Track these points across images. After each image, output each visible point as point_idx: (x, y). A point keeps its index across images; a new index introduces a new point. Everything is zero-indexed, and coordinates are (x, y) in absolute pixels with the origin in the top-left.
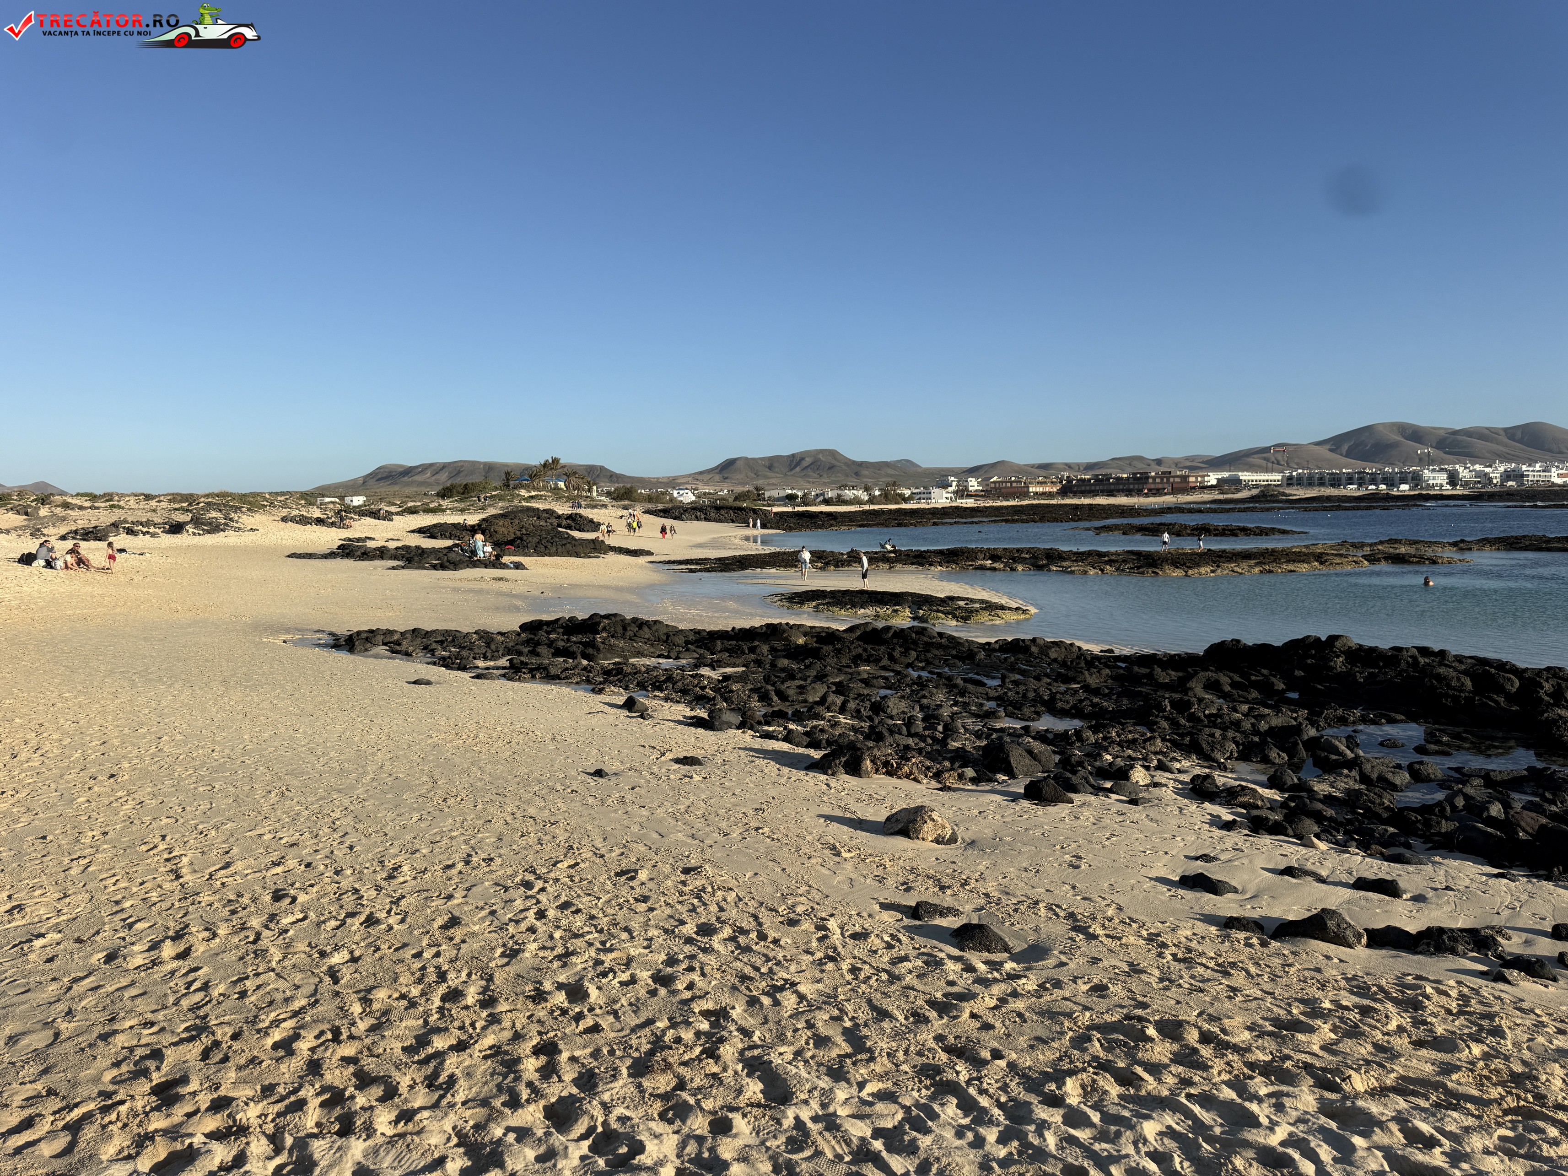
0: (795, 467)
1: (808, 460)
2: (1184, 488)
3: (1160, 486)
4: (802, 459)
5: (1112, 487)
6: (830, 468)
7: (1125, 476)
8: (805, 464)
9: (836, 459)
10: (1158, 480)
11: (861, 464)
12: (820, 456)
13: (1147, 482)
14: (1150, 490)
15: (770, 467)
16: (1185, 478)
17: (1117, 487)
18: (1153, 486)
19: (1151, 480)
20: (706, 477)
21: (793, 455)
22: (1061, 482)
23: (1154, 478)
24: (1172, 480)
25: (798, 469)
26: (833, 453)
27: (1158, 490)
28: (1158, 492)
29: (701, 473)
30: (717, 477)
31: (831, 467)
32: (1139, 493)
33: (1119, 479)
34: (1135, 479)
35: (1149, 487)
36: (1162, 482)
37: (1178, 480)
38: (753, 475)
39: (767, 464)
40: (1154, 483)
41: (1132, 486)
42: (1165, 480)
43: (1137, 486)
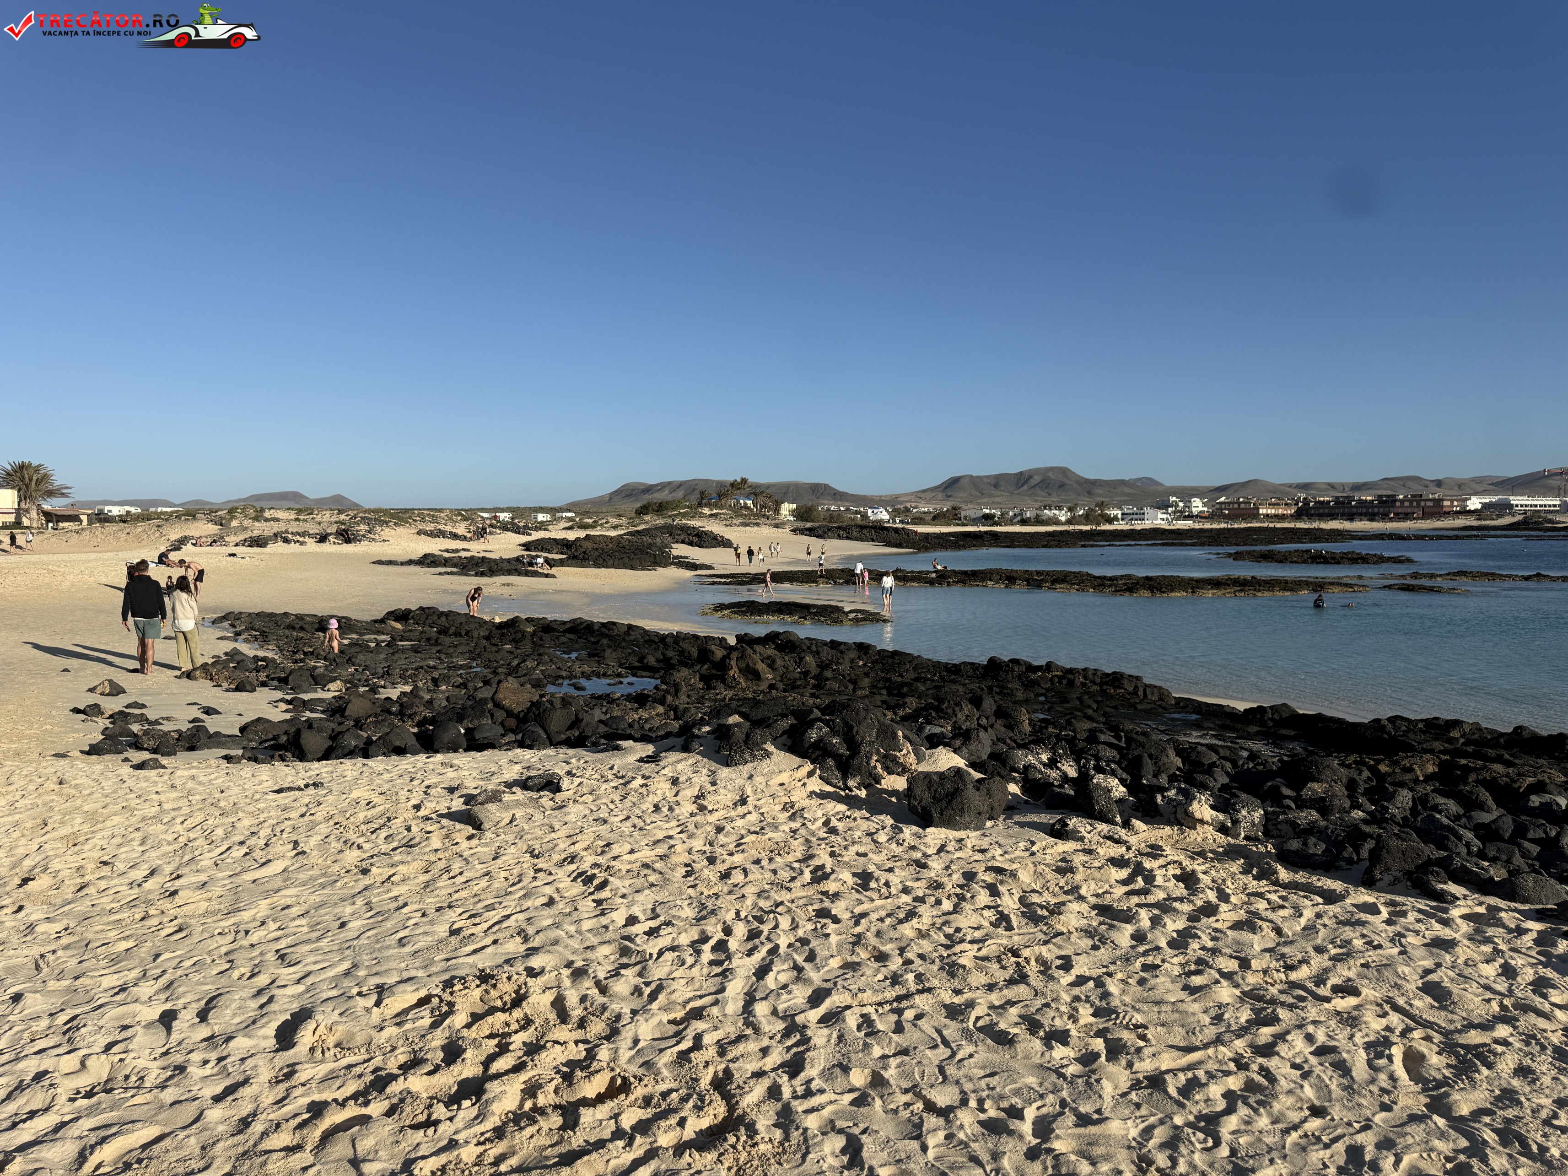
0: (1023, 485)
1: (1037, 479)
2: (1436, 510)
3: (1409, 510)
4: (1031, 477)
5: (1354, 510)
6: (1060, 487)
7: (1369, 498)
8: (1033, 482)
9: (1066, 477)
10: (1407, 504)
12: (1050, 474)
13: (1394, 506)
14: (1396, 514)
15: (996, 486)
16: (1438, 502)
17: (1359, 511)
18: (1400, 510)
19: (1398, 504)
20: (929, 495)
21: (1021, 473)
22: (1297, 504)
23: (1402, 501)
24: (1423, 504)
25: (1025, 487)
26: (1064, 471)
27: (1407, 514)
28: (1406, 516)
29: (924, 491)
30: (940, 496)
31: (1062, 486)
32: (1385, 517)
33: (1361, 502)
34: (1381, 502)
35: (1396, 511)
36: (1411, 506)
37: (1430, 504)
38: (978, 493)
39: (993, 482)
40: (1402, 506)
41: (1376, 510)
42: (1415, 504)
43: (1381, 510)
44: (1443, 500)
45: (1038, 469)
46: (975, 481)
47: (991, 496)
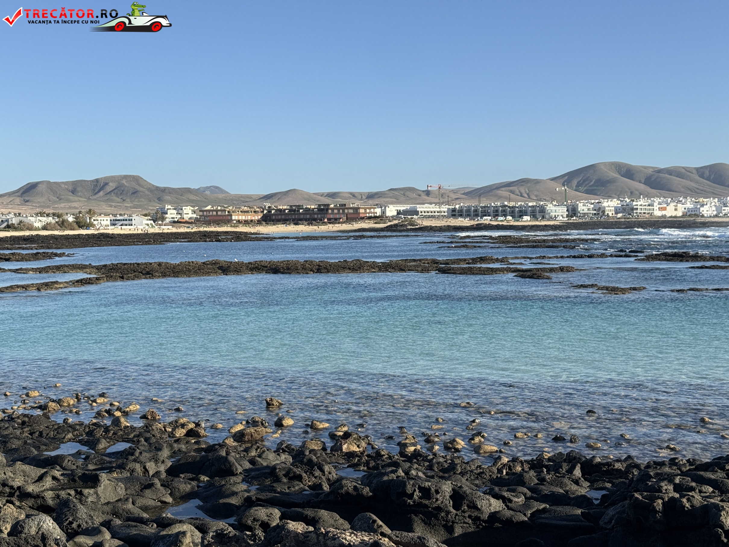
0: (99, 191)
1: (112, 186)
2: (354, 217)
3: (338, 216)
4: (106, 184)
5: (302, 217)
6: (133, 193)
7: (313, 207)
8: (108, 189)
9: (139, 185)
10: (336, 211)
11: (164, 190)
12: (124, 182)
13: (327, 213)
14: (329, 219)
15: (74, 192)
16: (356, 209)
17: (306, 217)
18: (331, 216)
19: (330, 211)
21: (97, 181)
22: (263, 212)
23: (333, 209)
24: (346, 211)
25: (101, 193)
26: (136, 179)
27: (336, 219)
28: (335, 221)
31: (135, 192)
32: (320, 222)
33: (307, 210)
34: (319, 210)
35: (328, 216)
36: (339, 213)
37: (351, 211)
38: (55, 198)
39: (70, 188)
40: (333, 213)
41: (316, 216)
42: (341, 211)
43: (319, 216)
44: (359, 208)
45: (112, 177)
47: (68, 201)
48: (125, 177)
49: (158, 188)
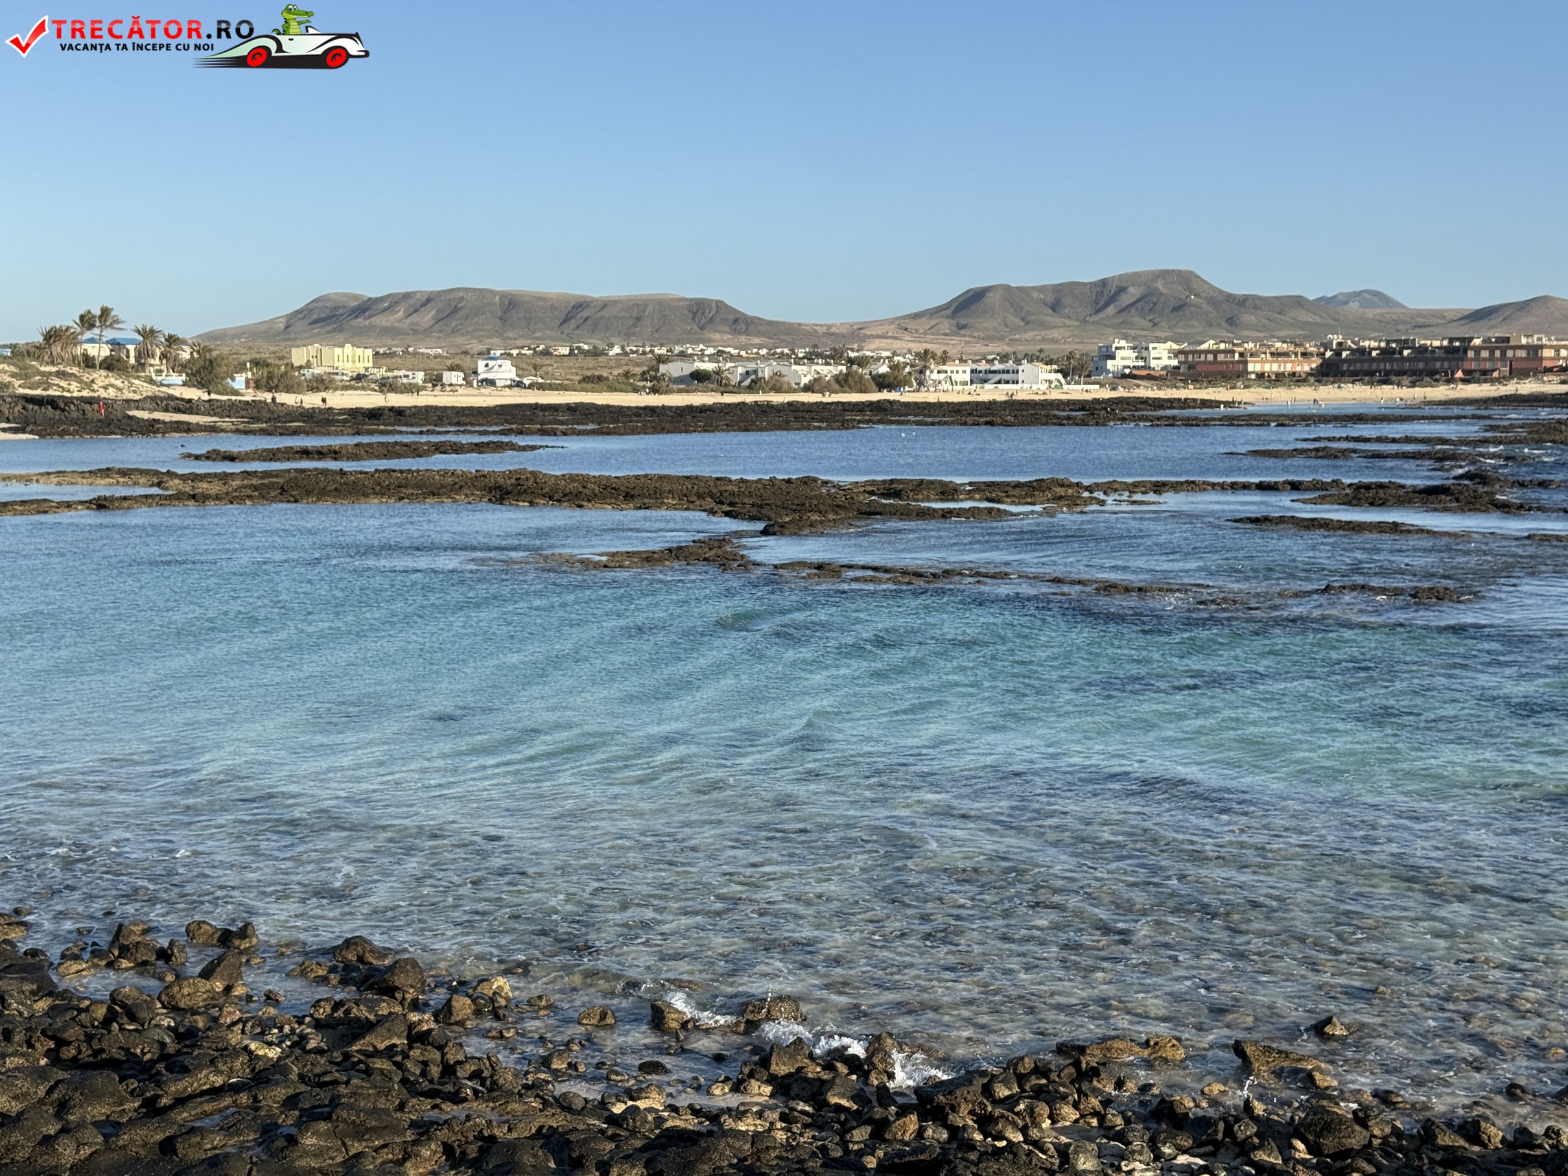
0: (1106, 305)
1: (1134, 292)
2: (1527, 367)
3: (1487, 366)
4: (1122, 290)
5: (1401, 366)
6: (1176, 309)
7: (1435, 343)
8: (1125, 300)
9: (1191, 291)
10: (1485, 354)
11: (1243, 302)
12: (1159, 285)
13: (1463, 357)
15: (1055, 307)
16: (1535, 350)
17: (1409, 366)
18: (1473, 366)
19: (1471, 354)
20: (924, 324)
21: (1104, 283)
22: (1323, 354)
23: (1478, 349)
24: (1510, 353)
25: (1111, 310)
26: (1186, 279)
27: (1483, 373)
28: (1479, 377)
29: (916, 316)
30: (946, 325)
31: (1180, 307)
32: (1447, 378)
33: (1422, 350)
34: (1449, 350)
35: (1467, 365)
36: (1491, 358)
37: (1522, 354)
38: (1018, 322)
39: (1050, 299)
40: (1478, 358)
41: (1438, 366)
42: (1498, 354)
43: (1443, 365)
44: (1542, 347)
45: (1136, 274)
46: (1015, 297)
47: (1043, 326)
48: (1163, 274)
49: (1230, 298)
